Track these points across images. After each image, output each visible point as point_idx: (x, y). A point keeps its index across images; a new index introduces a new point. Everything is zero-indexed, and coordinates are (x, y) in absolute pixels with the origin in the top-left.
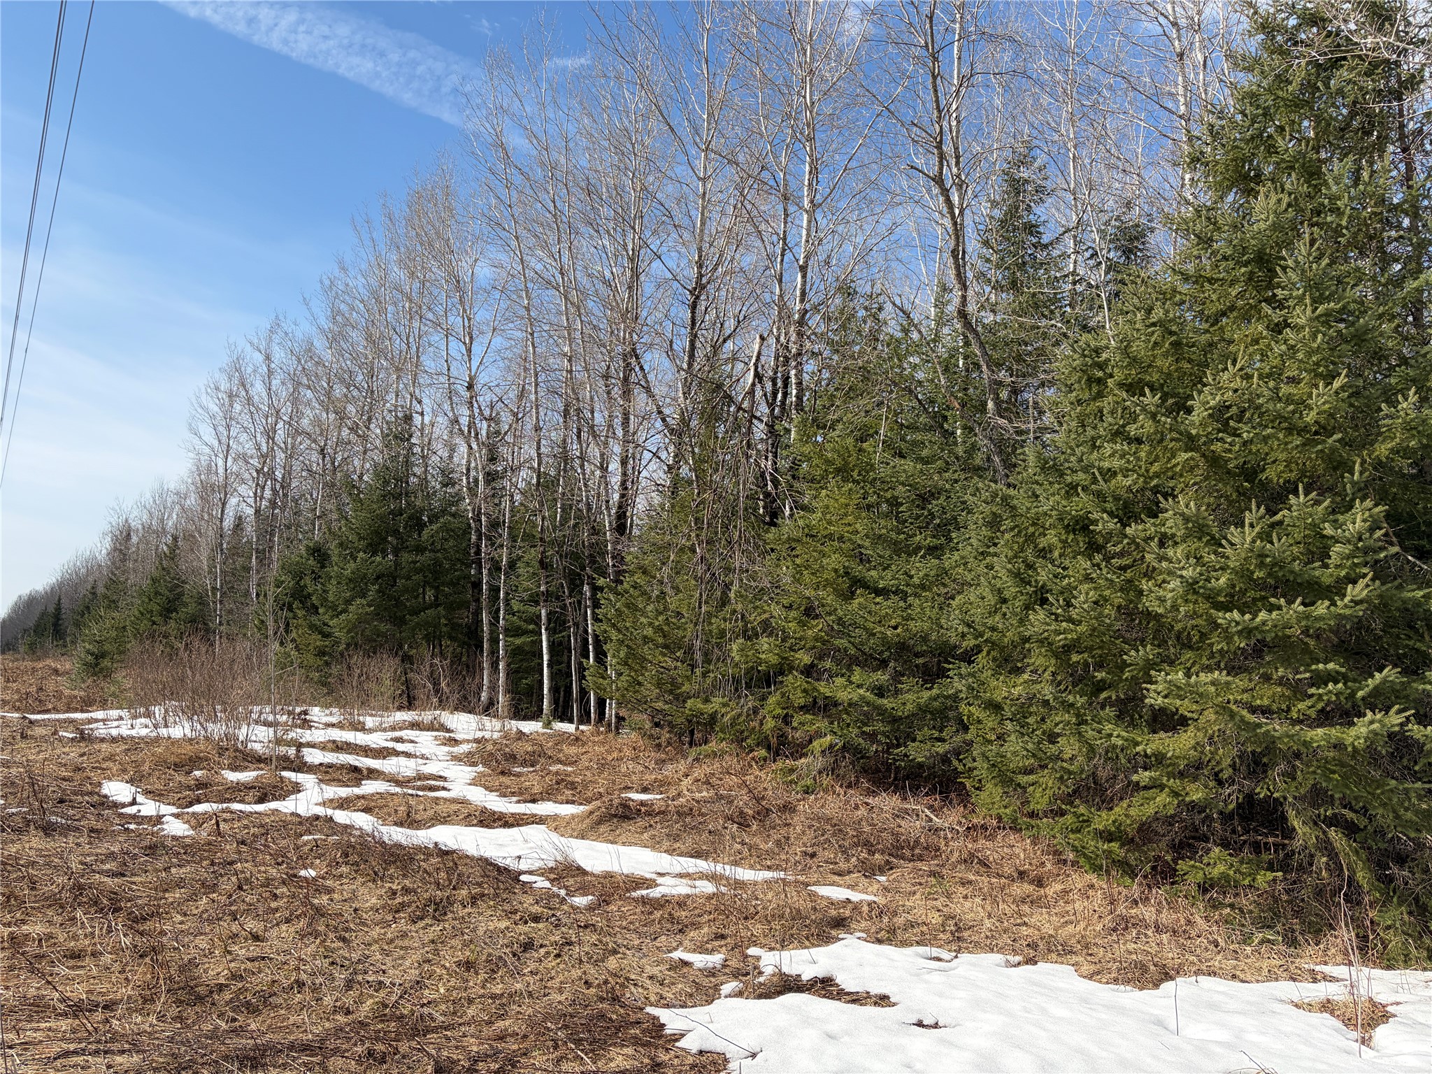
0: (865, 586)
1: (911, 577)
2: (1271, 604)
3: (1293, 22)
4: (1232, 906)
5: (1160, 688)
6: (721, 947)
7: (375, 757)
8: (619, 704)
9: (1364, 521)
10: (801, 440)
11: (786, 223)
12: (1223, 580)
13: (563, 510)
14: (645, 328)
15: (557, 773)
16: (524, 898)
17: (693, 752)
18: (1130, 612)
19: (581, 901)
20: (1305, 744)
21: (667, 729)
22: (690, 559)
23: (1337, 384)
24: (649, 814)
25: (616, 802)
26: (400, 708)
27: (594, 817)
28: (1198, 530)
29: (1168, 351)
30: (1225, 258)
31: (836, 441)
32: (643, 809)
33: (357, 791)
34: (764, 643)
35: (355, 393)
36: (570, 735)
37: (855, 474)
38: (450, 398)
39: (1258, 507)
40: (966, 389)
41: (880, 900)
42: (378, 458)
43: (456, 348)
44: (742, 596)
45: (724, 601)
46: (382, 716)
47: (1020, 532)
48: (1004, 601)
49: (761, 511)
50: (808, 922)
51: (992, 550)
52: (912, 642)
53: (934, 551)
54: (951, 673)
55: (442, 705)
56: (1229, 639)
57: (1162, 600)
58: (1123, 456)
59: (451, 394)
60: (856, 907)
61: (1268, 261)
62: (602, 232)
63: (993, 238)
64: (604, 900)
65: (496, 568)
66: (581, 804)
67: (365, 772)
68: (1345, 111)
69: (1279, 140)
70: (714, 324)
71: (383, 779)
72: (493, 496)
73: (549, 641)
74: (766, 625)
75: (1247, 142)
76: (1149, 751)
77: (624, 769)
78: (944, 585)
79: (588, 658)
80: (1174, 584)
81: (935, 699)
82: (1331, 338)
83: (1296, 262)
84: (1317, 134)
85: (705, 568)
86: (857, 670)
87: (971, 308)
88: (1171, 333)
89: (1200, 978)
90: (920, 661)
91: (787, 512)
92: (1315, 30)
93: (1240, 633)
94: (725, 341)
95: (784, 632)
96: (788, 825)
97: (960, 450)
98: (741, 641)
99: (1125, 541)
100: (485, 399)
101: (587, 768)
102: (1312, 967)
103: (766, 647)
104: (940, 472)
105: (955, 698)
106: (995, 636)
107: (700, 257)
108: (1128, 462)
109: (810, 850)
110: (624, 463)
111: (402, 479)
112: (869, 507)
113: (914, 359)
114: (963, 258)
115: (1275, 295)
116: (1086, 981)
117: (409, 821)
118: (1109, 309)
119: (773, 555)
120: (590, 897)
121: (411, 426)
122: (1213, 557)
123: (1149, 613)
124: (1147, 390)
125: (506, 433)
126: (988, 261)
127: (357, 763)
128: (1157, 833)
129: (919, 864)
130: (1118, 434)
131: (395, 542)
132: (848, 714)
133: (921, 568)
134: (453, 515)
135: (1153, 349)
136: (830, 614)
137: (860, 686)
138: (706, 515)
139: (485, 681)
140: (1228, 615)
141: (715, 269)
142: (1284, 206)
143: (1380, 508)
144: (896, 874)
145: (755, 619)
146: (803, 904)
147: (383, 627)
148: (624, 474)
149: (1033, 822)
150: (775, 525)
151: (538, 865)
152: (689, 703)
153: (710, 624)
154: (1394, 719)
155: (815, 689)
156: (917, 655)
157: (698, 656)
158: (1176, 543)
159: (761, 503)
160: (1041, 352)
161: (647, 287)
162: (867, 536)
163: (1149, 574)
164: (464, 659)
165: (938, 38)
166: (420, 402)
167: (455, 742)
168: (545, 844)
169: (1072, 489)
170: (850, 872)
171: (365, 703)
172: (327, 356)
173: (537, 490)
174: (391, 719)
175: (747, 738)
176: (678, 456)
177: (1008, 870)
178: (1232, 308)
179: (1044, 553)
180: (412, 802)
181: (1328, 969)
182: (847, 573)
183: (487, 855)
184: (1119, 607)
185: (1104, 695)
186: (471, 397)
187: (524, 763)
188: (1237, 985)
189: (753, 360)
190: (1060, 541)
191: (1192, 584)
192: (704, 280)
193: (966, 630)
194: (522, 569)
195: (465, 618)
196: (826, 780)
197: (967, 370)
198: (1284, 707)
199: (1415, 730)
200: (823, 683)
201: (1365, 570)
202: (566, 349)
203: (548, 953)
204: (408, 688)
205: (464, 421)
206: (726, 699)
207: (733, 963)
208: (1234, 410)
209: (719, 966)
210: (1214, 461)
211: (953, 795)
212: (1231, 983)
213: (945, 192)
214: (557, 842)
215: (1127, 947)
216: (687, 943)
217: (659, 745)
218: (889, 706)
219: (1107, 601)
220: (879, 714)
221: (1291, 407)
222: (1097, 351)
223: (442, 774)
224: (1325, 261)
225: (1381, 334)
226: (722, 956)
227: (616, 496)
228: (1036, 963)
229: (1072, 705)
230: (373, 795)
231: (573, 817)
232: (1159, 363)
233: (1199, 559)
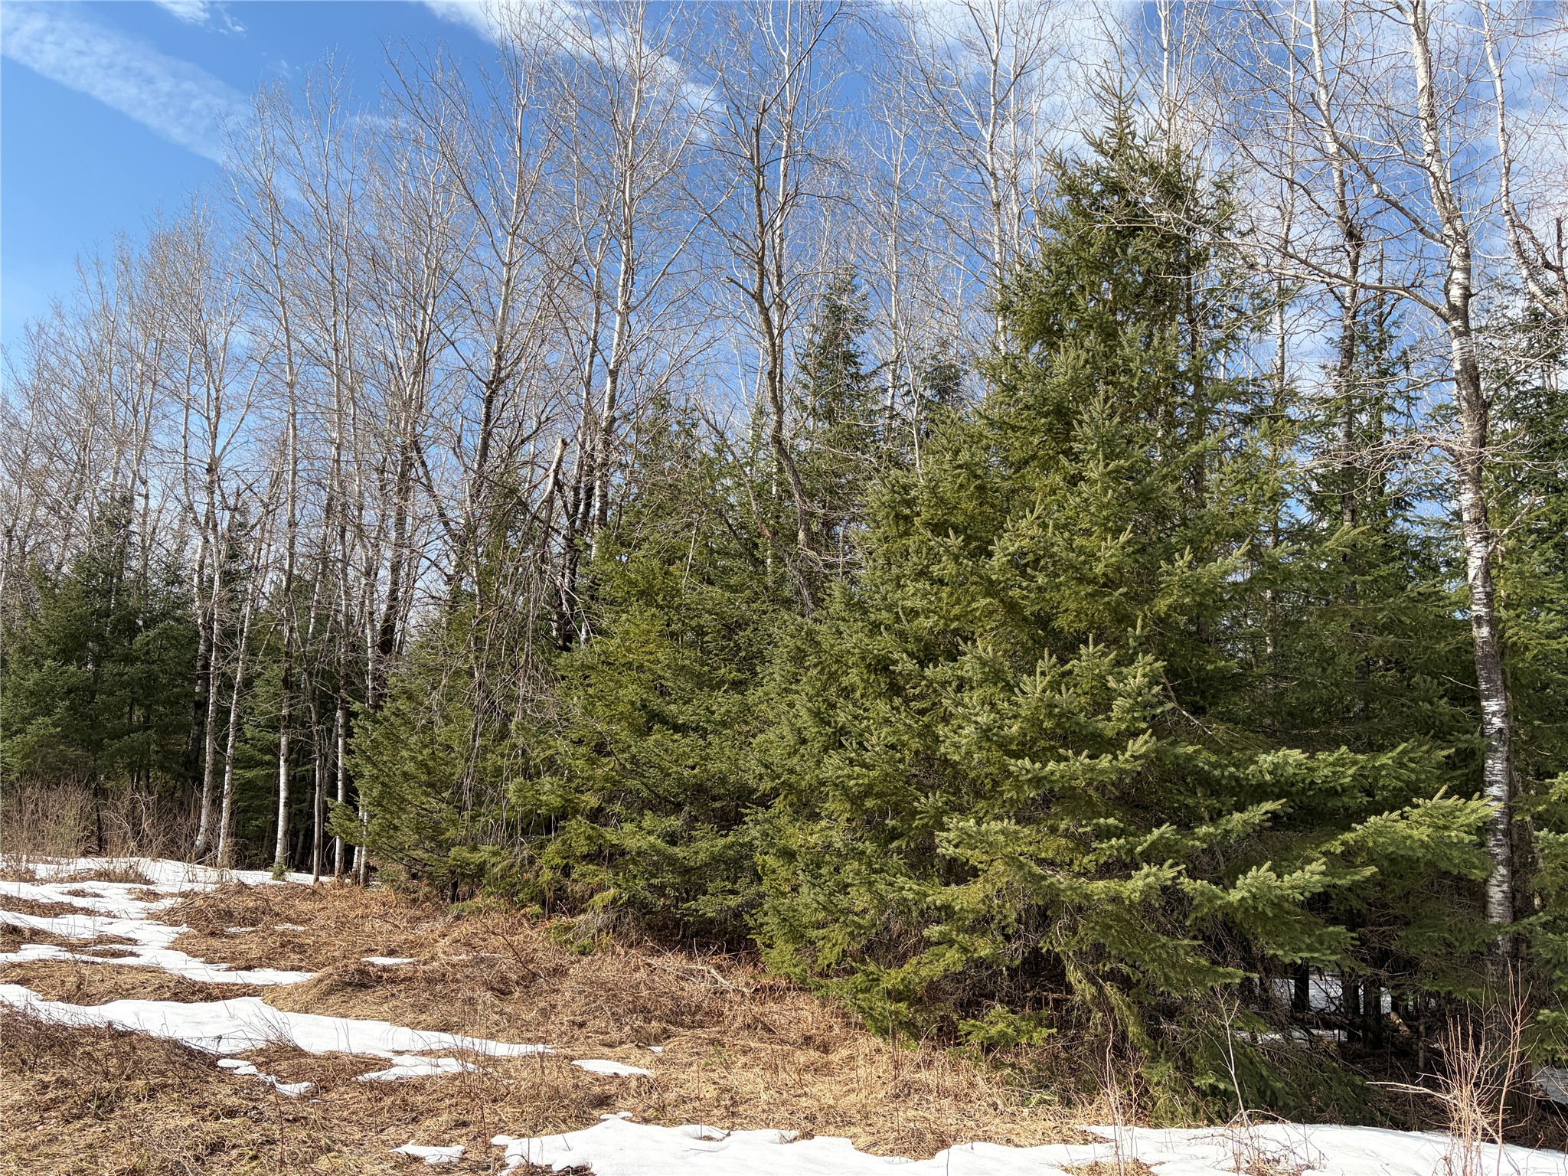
0: (664, 721)
1: (713, 713)
2: (1059, 755)
3: (1097, 188)
4: (1013, 1066)
5: (952, 835)
6: (461, 1136)
7: (43, 915)
8: (369, 853)
9: (1144, 676)
10: (603, 558)
11: (597, 322)
12: (1015, 728)
13: (318, 619)
14: (431, 420)
15: (283, 934)
16: (215, 1087)
17: (455, 908)
18: (928, 758)
19: (292, 1089)
20: (1087, 897)
21: (426, 881)
22: (466, 684)
23: (1123, 538)
24: (392, 981)
25: (352, 967)
26: (86, 854)
27: (323, 986)
28: (994, 675)
29: (972, 495)
30: (1027, 407)
31: (641, 561)
32: (385, 975)
33: (13, 957)
34: (547, 782)
35: (60, 465)
36: (306, 887)
37: (659, 599)
38: (185, 481)
39: (1051, 656)
40: (778, 517)
41: (650, 1074)
42: (83, 545)
43: (197, 424)
44: (524, 729)
45: (504, 734)
46: (58, 863)
47: (823, 669)
48: (804, 742)
49: (554, 633)
50: (566, 1102)
51: (793, 687)
52: (710, 784)
53: (738, 686)
54: (746, 819)
55: (142, 849)
56: (1018, 788)
57: (957, 746)
58: (924, 596)
59: (187, 476)
60: (624, 1083)
61: (1066, 415)
62: (386, 307)
63: (811, 364)
64: (323, 1087)
65: (227, 685)
66: (310, 970)
67: (27, 934)
68: (1140, 279)
69: (1080, 298)
70: (513, 423)
71: (51, 943)
72: (231, 599)
73: (288, 775)
74: (550, 762)
75: (1052, 297)
76: (938, 903)
77: (368, 928)
78: (746, 723)
79: (335, 797)
80: (969, 730)
81: (730, 848)
82: (1121, 494)
83: (1091, 416)
84: (1114, 297)
85: (483, 695)
86: (648, 814)
87: (786, 434)
88: (977, 477)
89: (977, 1144)
90: (718, 805)
91: (583, 636)
92: (1116, 198)
93: (1030, 781)
94: (523, 442)
95: (570, 771)
96: (557, 991)
97: (769, 581)
98: (520, 779)
99: (924, 683)
100: (230, 485)
101: (323, 928)
102: (1085, 1127)
103: (547, 787)
104: (749, 601)
105: (750, 846)
106: (793, 778)
107: (500, 348)
108: (931, 602)
109: (579, 1019)
110: (395, 569)
111: (114, 573)
112: (673, 634)
113: (728, 482)
114: (781, 382)
115: (1071, 448)
116: (862, 1154)
117: (80, 995)
118: (920, 447)
119: (564, 684)
120: (306, 1084)
121: (130, 510)
122: (1006, 704)
123: (946, 760)
124: (951, 532)
125: (253, 527)
126: (805, 386)
127: (17, 923)
128: (945, 992)
129: (699, 1032)
130: (922, 574)
131: (97, 649)
132: (635, 863)
133: (724, 703)
134: (178, 620)
135: (958, 491)
136: (623, 751)
137: (650, 833)
138: (489, 635)
139: (203, 822)
140: (1019, 762)
141: (516, 363)
142: (1082, 362)
143: (1160, 664)
144: (673, 1043)
145: (538, 755)
146: (564, 1081)
147: (72, 753)
148: (395, 583)
149: (822, 982)
150: (568, 650)
151: (245, 1045)
152: (453, 851)
153: (485, 759)
154: (1168, 873)
155: (601, 836)
156: (714, 799)
157: (468, 798)
158: (972, 688)
159: (554, 625)
160: (853, 485)
161: (436, 372)
162: (669, 666)
163: (946, 719)
164: (178, 794)
165: (764, 152)
166: (144, 483)
167: (156, 896)
168: (255, 1020)
169: (875, 628)
170: (621, 1043)
171: (38, 847)
172: (27, 417)
173: (286, 595)
174: (72, 867)
175: (518, 892)
176: (461, 567)
177: (793, 1035)
178: (1034, 457)
179: (846, 692)
180: (86, 971)
181: (1098, 1130)
182: (644, 706)
183: (178, 1036)
184: (917, 752)
185: (895, 844)
186: (212, 482)
187: (243, 922)
188: (1011, 1149)
189: (554, 466)
190: (862, 680)
191: (985, 731)
192: (503, 374)
193: (763, 770)
194: (260, 688)
195: (183, 744)
196: (606, 939)
197: (780, 498)
198: (1067, 860)
199: (1187, 884)
200: (609, 829)
201: (1144, 725)
202: (335, 435)
203: (241, 1155)
204: (100, 829)
205: (201, 509)
206: (497, 847)
207: (473, 1156)
208: (1030, 557)
209: (455, 1160)
210: (1012, 607)
211: (743, 954)
212: (1006, 1148)
213: (765, 311)
214: (270, 1018)
215: (907, 1115)
216: (420, 1134)
217: (414, 901)
218: (681, 855)
219: (904, 745)
220: (669, 865)
221: (1082, 558)
222: (906, 488)
223: (131, 935)
224: (1117, 419)
225: (1164, 495)
226: (461, 1148)
227: (384, 607)
228: (813, 1137)
229: (863, 853)
230: (33, 962)
231: (297, 987)
232: (964, 506)
233: (993, 705)
